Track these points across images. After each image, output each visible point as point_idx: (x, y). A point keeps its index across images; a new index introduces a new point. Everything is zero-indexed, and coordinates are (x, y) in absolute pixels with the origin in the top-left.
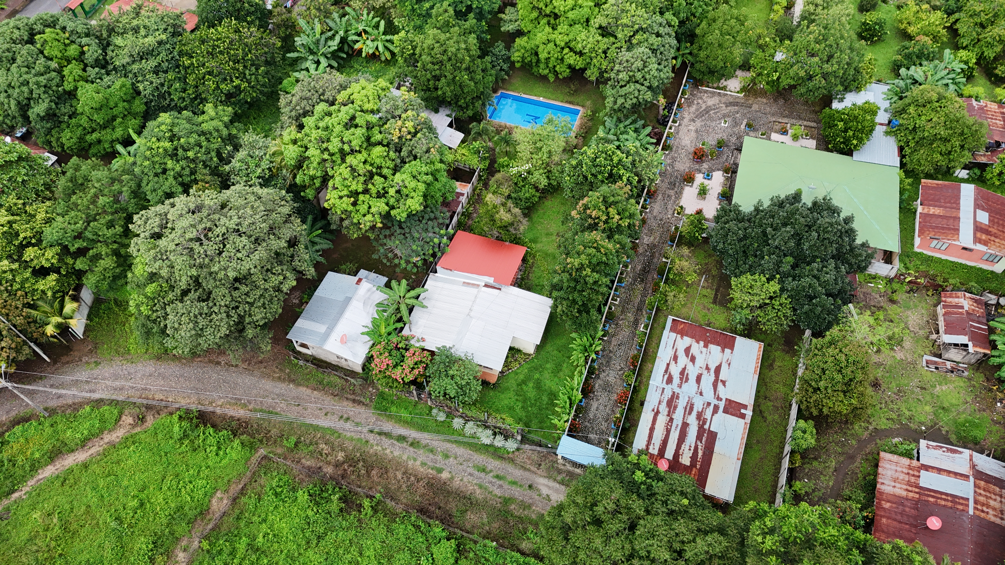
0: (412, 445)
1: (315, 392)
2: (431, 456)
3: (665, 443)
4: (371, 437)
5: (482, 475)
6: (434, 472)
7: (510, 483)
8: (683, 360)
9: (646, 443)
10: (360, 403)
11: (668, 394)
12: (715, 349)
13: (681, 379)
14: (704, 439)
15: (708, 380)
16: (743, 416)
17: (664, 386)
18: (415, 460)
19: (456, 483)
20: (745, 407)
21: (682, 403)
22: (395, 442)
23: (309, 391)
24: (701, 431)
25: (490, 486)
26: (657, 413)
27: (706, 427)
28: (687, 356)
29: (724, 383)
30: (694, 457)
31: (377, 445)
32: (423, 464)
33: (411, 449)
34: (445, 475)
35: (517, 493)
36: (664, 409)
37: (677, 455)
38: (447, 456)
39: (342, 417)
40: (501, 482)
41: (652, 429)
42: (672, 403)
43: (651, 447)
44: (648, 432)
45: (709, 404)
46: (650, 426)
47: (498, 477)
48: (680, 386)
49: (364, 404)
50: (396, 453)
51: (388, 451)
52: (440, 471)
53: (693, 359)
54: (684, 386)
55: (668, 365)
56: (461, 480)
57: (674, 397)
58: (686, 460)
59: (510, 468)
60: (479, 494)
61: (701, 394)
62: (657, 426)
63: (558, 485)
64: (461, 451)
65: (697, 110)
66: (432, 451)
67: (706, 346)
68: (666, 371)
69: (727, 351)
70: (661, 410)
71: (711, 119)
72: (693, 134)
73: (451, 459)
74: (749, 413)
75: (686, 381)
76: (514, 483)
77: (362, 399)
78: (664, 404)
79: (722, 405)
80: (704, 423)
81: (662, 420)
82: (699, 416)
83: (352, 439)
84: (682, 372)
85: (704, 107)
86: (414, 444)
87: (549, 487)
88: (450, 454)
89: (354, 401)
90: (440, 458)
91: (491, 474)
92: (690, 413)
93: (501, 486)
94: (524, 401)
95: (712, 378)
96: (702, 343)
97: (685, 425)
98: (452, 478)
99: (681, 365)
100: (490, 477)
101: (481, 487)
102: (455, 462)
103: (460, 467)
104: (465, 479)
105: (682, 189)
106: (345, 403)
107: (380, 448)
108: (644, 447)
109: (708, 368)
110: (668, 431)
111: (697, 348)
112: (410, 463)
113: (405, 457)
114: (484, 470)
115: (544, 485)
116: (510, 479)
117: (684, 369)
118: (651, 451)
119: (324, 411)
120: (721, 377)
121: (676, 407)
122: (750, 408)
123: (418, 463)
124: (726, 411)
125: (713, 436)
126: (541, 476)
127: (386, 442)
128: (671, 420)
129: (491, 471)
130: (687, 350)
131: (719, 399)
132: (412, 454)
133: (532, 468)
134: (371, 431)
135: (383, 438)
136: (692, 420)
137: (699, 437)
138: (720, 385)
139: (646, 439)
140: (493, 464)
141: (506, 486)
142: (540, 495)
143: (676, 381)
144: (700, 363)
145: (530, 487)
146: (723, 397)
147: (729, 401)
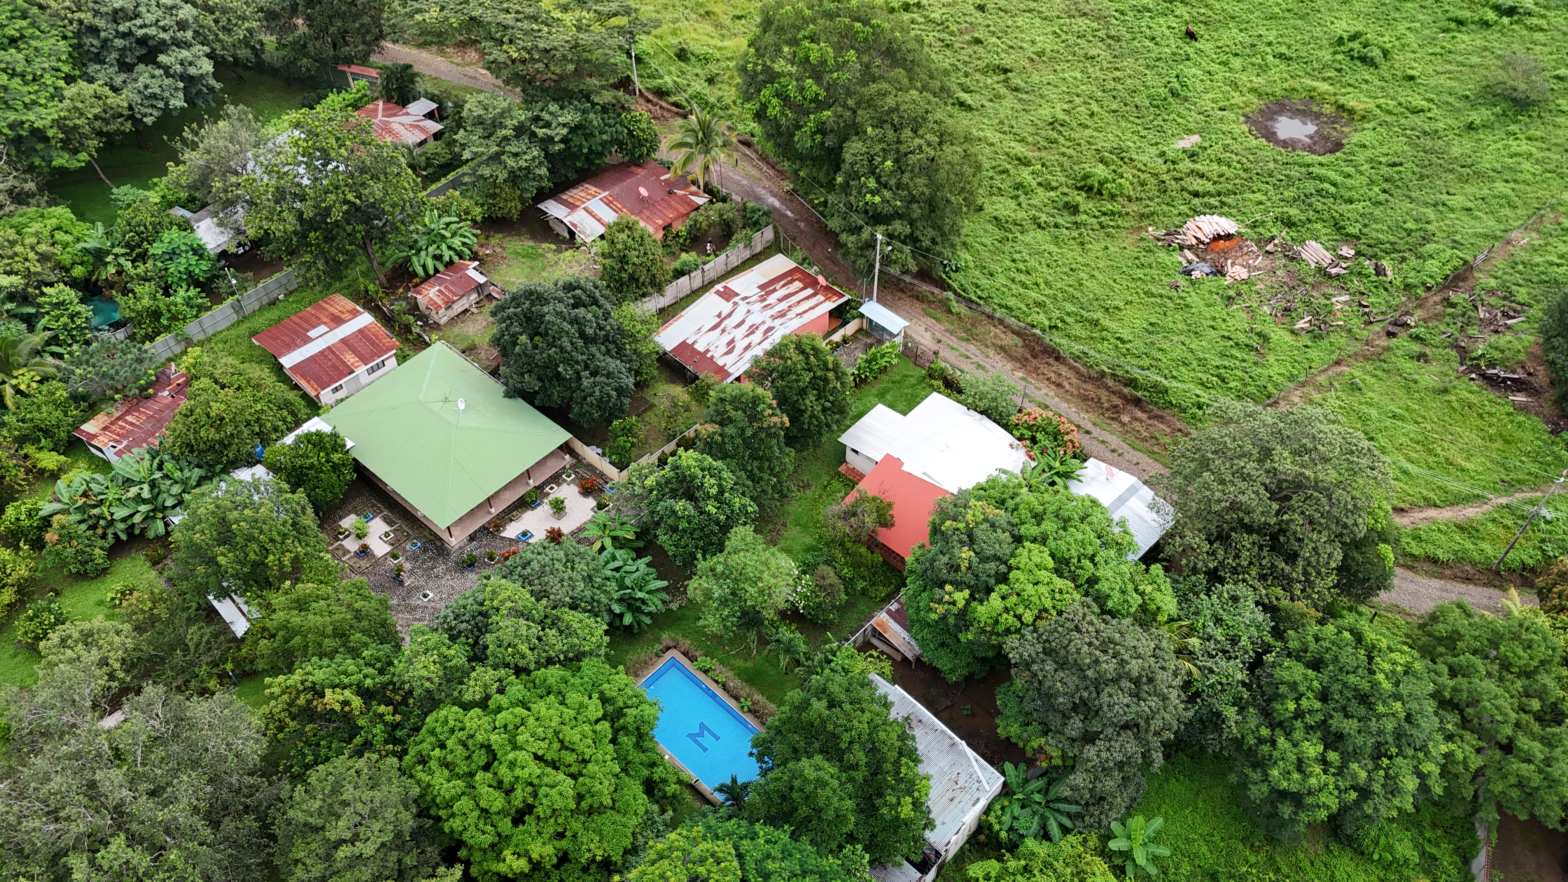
3: (807, 298)
4: (1089, 427)
5: (982, 363)
6: (1030, 379)
7: (958, 350)
8: (740, 345)
9: (824, 304)
11: (779, 321)
12: (700, 347)
13: (757, 328)
14: (771, 288)
15: (731, 322)
16: (726, 288)
17: (777, 327)
18: (1047, 394)
19: (1009, 366)
20: (718, 293)
21: (772, 312)
24: (768, 294)
25: (978, 354)
26: (800, 315)
27: (763, 293)
28: (734, 346)
29: (719, 316)
30: (790, 283)
31: (1084, 418)
32: (1038, 388)
35: (953, 342)
36: (791, 314)
37: (802, 290)
40: (966, 353)
41: (812, 308)
42: (782, 314)
43: (821, 300)
44: (816, 309)
45: (748, 303)
46: (811, 311)
48: (764, 322)
50: (1065, 405)
51: (1074, 409)
52: (1023, 379)
53: (732, 341)
54: (758, 322)
55: (759, 344)
56: (1004, 365)
57: (773, 317)
58: (798, 285)
60: (991, 353)
61: (749, 311)
67: (708, 351)
68: (767, 338)
69: (689, 342)
70: (794, 315)
74: (719, 288)
75: (754, 325)
76: (953, 348)
78: (788, 317)
79: (736, 299)
80: (762, 295)
81: (798, 310)
82: (763, 300)
83: (1111, 432)
84: (753, 332)
91: (972, 361)
92: (770, 304)
93: (968, 351)
95: (726, 322)
96: (709, 355)
97: (780, 300)
98: (1012, 370)
99: (747, 340)
100: (975, 359)
101: (988, 356)
104: (1000, 364)
105: (573, 533)
107: (1082, 415)
108: (827, 302)
109: (723, 331)
110: (798, 302)
111: (717, 352)
112: (1052, 393)
113: (1057, 399)
114: (979, 365)
116: (956, 353)
117: (747, 336)
118: (824, 298)
120: (718, 320)
121: (780, 312)
122: (713, 291)
123: (1044, 391)
124: (737, 295)
125: (762, 287)
128: (790, 307)
129: (972, 363)
130: (728, 353)
131: (735, 304)
132: (1049, 400)
133: (930, 352)
134: (1088, 432)
136: (772, 299)
137: (775, 290)
138: (723, 315)
139: (821, 306)
141: (962, 350)
142: (933, 334)
143: (763, 328)
144: (727, 338)
145: (939, 341)
146: (730, 304)
147: (728, 300)
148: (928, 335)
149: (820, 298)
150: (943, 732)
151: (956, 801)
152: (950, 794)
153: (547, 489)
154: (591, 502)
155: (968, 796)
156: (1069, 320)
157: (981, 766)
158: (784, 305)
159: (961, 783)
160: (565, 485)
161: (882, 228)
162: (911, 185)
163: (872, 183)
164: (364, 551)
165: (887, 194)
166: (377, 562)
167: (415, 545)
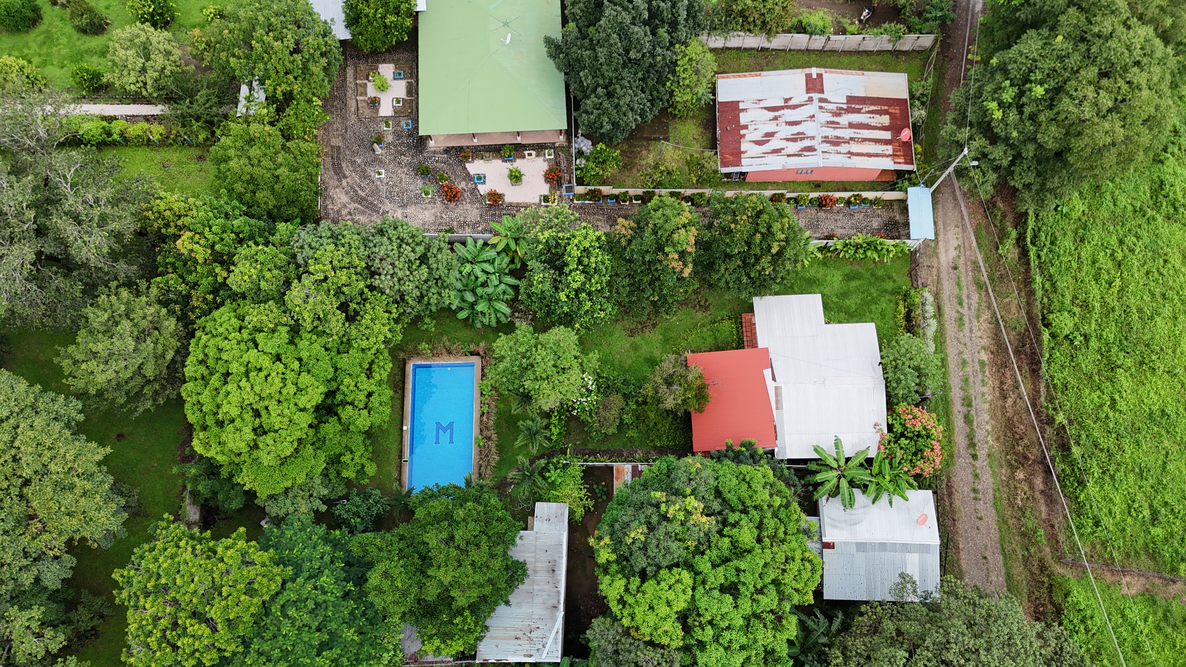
0: (970, 405)
1: (961, 546)
2: (971, 379)
3: (877, 141)
4: (982, 454)
5: (966, 319)
6: (987, 369)
7: (960, 290)
8: (775, 143)
9: (885, 159)
10: (949, 487)
11: (827, 147)
12: (744, 118)
13: (802, 139)
14: (857, 106)
15: (789, 115)
16: (820, 76)
17: (819, 152)
18: (983, 394)
19: (986, 341)
20: (808, 76)
21: (831, 133)
22: (975, 423)
23: (963, 555)
24: (849, 111)
25: (973, 308)
26: (851, 154)
27: (845, 106)
28: (768, 141)
29: (786, 100)
30: (880, 113)
31: (987, 442)
32: (984, 383)
33: (974, 403)
34: (984, 357)
35: (966, 279)
36: (844, 148)
37: (883, 128)
38: (964, 363)
39: (975, 499)
40: (964, 298)
41: (869, 155)
42: (836, 142)
43: (887, 153)
44: (873, 158)
45: (821, 108)
46: (866, 158)
47: (960, 304)
48: (813, 138)
49: (949, 481)
50: (986, 417)
51: (989, 427)
52: (982, 364)
53: (771, 134)
54: (809, 133)
55: (789, 156)
56: (981, 337)
57: (826, 140)
58: (885, 120)
59: (945, 295)
60: (986, 315)
61: (814, 116)
62: (865, 152)
63: (941, 243)
64: (951, 352)
65: (363, 213)
66: (967, 380)
67: (746, 127)
68: (800, 155)
69: (742, 106)
70: (846, 151)
71: (376, 192)
72: (411, 210)
73: (965, 356)
74: (814, 71)
75: (803, 133)
76: (958, 284)
77: (944, 486)
78: (838, 148)
79: (816, 96)
80: (842, 109)
81: (855, 148)
82: (837, 114)
83: (994, 474)
84: (794, 140)
85: (353, 205)
86: (967, 402)
87: (946, 251)
88: (960, 361)
89: (950, 494)
90: (969, 369)
91: (961, 310)
92: (838, 123)
93: (968, 297)
94: (868, 304)
95: (786, 111)
96: (742, 132)
97: (851, 126)
98: (983, 348)
99: (784, 144)
100: (965, 311)
101: (978, 317)
102: (966, 351)
103: (969, 344)
104: (979, 334)
105: (510, 205)
106: (957, 503)
107: (989, 438)
108: (890, 159)
109: (776, 118)
110: (864, 140)
111: (751, 135)
112: (989, 398)
113: (986, 406)
114: (961, 319)
115: (946, 256)
116: (956, 291)
117: (788, 140)
118: (891, 152)
119: (979, 523)
120: (782, 104)
121: (837, 137)
122: (807, 71)
123: (985, 389)
124: (822, 91)
125: (851, 99)
126: (939, 262)
127: (980, 435)
128: (852, 139)
129: (958, 312)
130: (759, 143)
131: (811, 100)
132: (979, 400)
133: (935, 272)
134: (975, 457)
135: (976, 440)
136: (845, 119)
137: (859, 111)
138: (790, 103)
139: (880, 159)
140: (949, 312)
141: (965, 292)
142: (959, 257)
143: (807, 143)
144: (771, 127)
145: (955, 268)
146: (806, 97)
147: (808, 91)
148: (953, 253)
149: (889, 149)
150: (559, 593)
151: (519, 642)
152: (519, 634)
153: (526, 153)
154: (545, 189)
155: (528, 647)
156: (1094, 344)
157: (556, 639)
158: (847, 133)
159: (533, 635)
160: (541, 159)
161: (984, 142)
162: (1043, 127)
163: (1008, 96)
164: (374, 103)
165: (1013, 116)
166: (375, 119)
167: (407, 125)
